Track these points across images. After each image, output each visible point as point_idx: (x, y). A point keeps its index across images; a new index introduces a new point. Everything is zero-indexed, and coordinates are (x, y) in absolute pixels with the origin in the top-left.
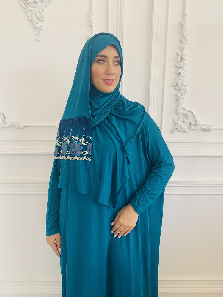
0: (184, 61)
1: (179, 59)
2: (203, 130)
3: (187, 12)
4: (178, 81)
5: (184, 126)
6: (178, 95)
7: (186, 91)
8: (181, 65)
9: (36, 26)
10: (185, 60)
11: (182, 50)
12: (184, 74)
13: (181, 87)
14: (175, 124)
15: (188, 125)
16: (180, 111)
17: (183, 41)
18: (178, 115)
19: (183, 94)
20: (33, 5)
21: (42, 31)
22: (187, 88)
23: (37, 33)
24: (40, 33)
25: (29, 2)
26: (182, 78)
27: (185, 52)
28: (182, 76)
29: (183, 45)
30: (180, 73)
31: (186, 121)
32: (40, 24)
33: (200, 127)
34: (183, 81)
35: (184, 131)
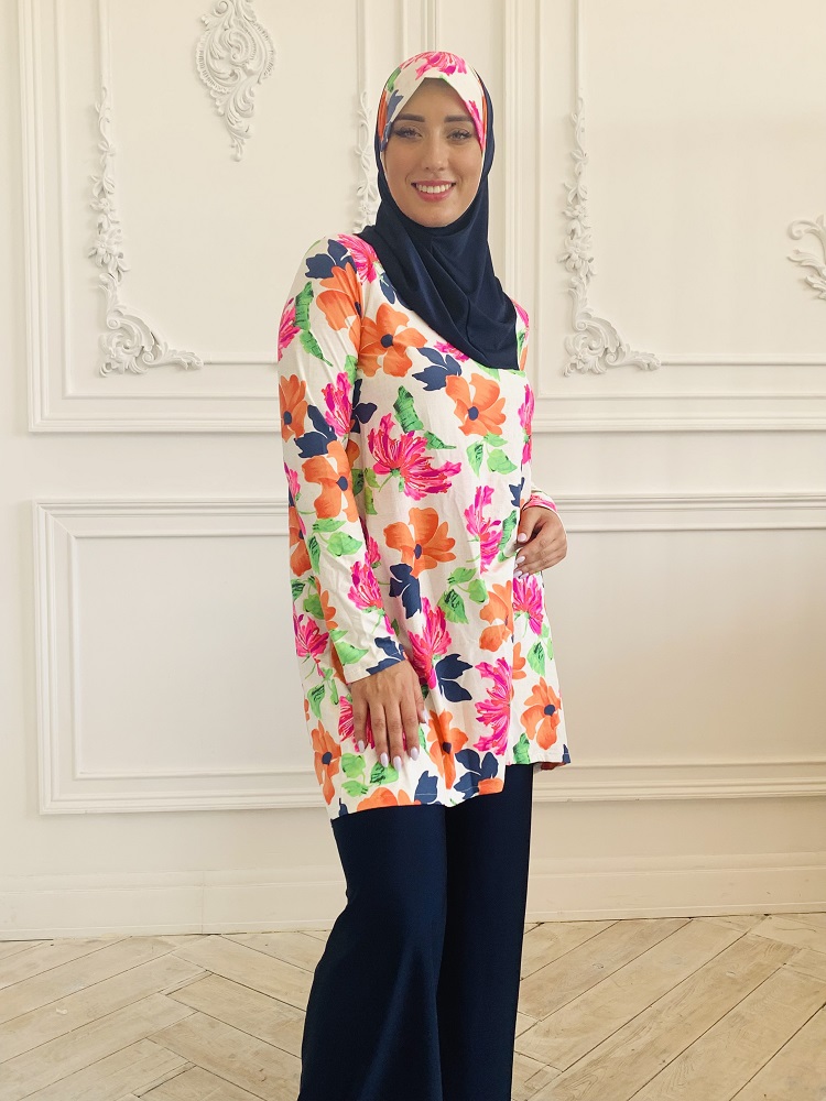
0: (583, 203)
1: (570, 199)
2: (638, 366)
3: (581, 94)
4: (571, 250)
5: (592, 359)
6: (572, 283)
7: (592, 274)
8: (576, 213)
9: (235, 127)
10: (584, 199)
11: (577, 176)
12: (582, 232)
13: (578, 264)
14: (569, 353)
15: (601, 355)
16: (580, 321)
17: (577, 156)
18: (576, 331)
19: (584, 280)
20: (229, 82)
21: (248, 137)
22: (595, 267)
23: (236, 143)
24: (243, 143)
25: (222, 76)
26: (579, 242)
27: (583, 182)
28: (578, 238)
29: (577, 166)
30: (573, 231)
31: (594, 346)
32: (243, 123)
33: (628, 358)
34: (582, 249)
35: (591, 370)
